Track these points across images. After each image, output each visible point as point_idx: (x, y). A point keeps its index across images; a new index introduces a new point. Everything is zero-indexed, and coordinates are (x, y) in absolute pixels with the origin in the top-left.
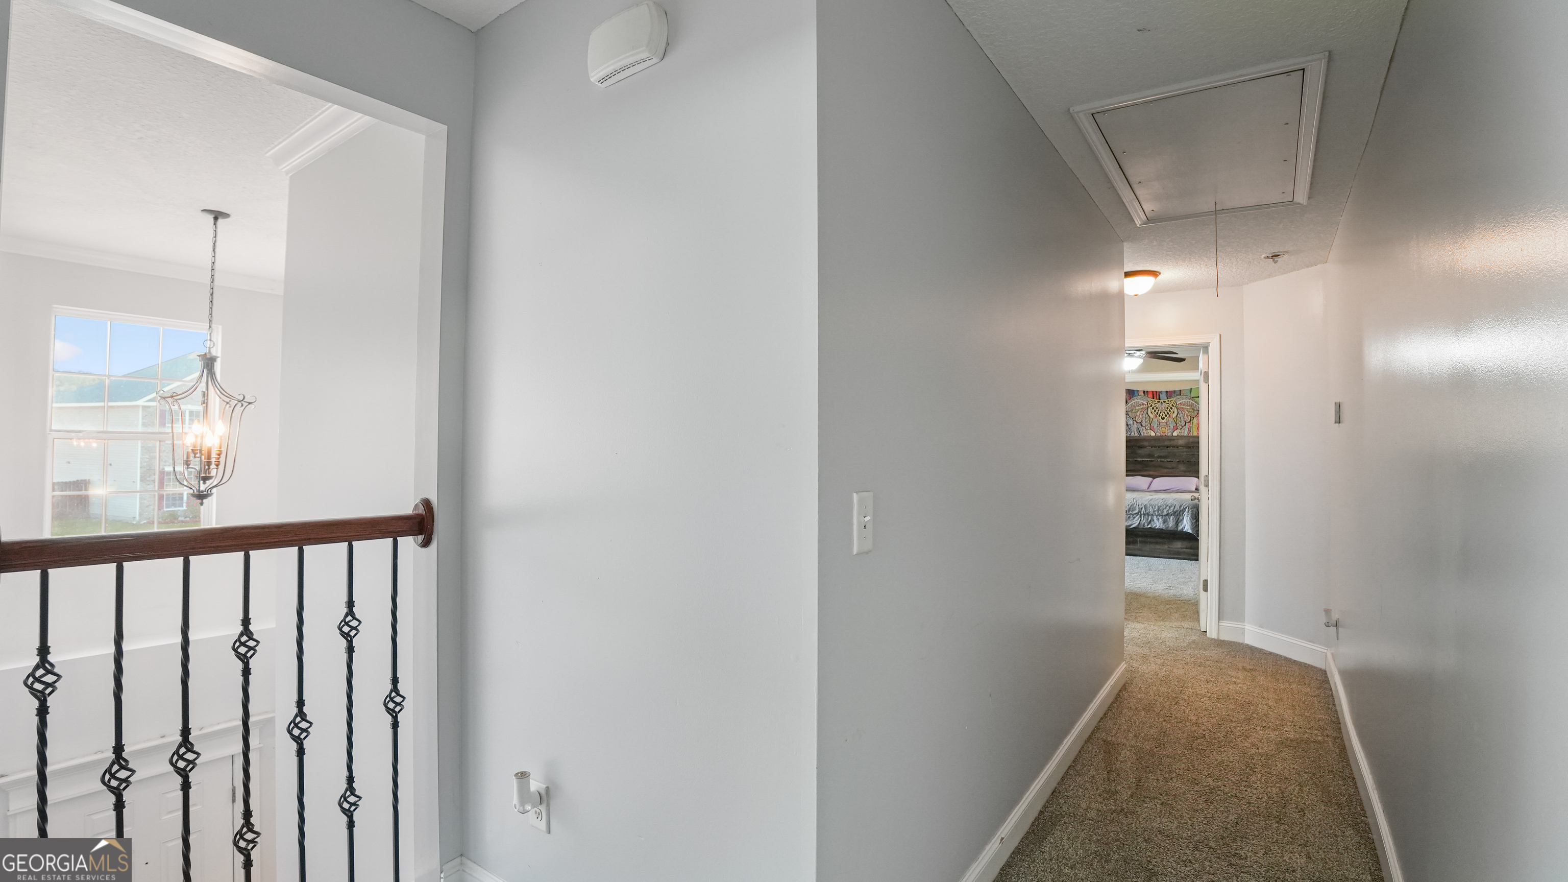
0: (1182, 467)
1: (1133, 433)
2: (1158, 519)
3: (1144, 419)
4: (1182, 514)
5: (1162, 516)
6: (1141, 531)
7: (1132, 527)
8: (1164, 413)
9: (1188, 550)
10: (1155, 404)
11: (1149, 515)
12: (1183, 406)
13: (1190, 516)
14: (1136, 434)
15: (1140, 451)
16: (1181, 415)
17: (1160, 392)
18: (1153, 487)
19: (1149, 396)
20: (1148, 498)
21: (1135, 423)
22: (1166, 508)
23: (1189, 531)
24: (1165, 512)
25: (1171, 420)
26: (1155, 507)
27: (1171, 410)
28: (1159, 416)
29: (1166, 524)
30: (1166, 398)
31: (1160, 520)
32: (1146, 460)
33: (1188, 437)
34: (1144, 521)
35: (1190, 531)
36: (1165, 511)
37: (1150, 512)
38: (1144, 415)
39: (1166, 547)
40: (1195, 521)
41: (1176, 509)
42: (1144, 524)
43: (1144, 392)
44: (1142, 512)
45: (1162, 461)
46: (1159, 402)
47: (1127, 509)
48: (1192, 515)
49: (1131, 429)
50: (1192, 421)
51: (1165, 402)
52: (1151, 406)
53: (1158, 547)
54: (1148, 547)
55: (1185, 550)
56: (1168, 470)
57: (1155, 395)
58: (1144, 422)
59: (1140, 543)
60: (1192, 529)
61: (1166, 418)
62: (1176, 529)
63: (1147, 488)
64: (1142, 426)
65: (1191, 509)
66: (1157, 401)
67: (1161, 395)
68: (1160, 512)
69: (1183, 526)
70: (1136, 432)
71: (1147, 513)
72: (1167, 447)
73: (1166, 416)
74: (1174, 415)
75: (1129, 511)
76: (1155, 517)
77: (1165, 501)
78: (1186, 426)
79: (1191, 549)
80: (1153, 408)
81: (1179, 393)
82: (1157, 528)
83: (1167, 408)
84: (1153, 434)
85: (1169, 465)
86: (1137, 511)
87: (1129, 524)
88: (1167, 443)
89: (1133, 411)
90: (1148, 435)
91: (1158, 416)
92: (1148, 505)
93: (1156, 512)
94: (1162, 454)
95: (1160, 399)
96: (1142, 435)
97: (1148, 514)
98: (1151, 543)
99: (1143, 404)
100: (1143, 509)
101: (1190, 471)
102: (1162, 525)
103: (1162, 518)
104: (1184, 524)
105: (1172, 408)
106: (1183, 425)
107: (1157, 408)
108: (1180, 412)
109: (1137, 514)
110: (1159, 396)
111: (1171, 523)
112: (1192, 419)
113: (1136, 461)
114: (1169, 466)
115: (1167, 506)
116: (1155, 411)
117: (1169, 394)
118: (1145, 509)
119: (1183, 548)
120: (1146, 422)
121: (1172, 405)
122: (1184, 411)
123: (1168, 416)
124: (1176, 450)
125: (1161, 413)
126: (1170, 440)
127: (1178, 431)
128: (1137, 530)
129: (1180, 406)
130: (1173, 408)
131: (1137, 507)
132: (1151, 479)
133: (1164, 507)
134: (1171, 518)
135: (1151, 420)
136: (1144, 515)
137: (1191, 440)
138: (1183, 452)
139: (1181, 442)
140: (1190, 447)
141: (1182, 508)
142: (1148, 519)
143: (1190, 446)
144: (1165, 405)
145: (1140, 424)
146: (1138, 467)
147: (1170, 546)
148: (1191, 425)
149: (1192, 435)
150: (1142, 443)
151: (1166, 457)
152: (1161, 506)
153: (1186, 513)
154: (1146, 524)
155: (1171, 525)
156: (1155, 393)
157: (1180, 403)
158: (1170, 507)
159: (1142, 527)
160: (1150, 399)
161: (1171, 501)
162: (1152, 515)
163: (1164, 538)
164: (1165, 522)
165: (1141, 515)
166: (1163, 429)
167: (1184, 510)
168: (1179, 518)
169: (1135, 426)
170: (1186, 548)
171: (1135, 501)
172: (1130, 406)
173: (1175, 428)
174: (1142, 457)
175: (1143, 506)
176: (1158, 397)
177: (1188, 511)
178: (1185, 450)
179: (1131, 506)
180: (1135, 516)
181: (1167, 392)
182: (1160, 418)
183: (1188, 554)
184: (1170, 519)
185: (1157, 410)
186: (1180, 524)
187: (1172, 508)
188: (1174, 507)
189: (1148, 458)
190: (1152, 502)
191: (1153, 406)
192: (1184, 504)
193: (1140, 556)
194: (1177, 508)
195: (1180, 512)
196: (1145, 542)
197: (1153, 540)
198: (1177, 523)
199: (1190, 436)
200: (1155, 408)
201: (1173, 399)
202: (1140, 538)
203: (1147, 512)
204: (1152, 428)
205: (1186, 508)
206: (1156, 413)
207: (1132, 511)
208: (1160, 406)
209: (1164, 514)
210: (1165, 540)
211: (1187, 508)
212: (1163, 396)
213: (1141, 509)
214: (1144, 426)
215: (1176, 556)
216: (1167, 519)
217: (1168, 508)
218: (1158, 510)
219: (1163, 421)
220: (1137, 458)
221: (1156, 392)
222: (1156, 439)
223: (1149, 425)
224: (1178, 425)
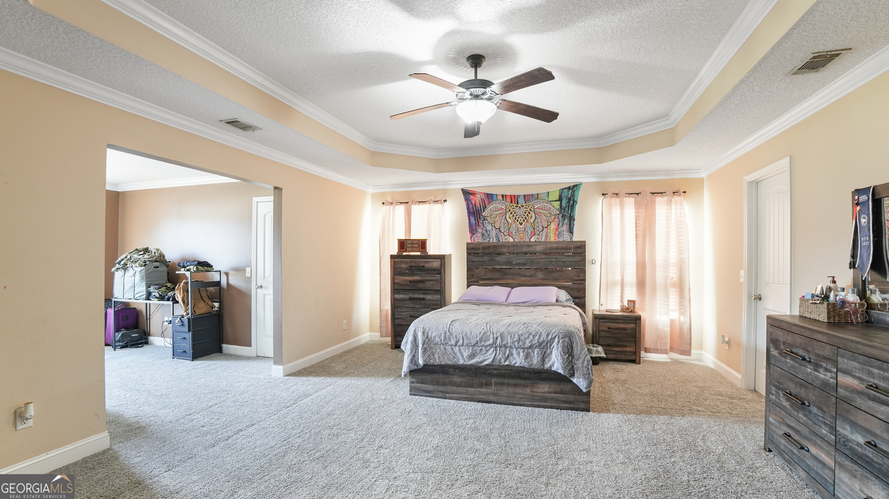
0: (540, 275)
1: (491, 240)
2: (519, 354)
3: (502, 224)
4: (550, 346)
5: (524, 349)
6: (496, 369)
7: (484, 364)
8: (522, 218)
9: (558, 395)
10: (513, 208)
11: (507, 347)
12: (540, 211)
13: (560, 349)
14: (495, 241)
15: (499, 259)
16: (539, 220)
17: (518, 196)
18: (512, 299)
19: (507, 200)
20: (505, 322)
21: (494, 228)
22: (528, 337)
23: (559, 371)
24: (528, 344)
25: (529, 225)
26: (514, 336)
27: (529, 215)
28: (518, 221)
29: (529, 360)
30: (524, 202)
31: (521, 354)
32: (505, 267)
33: (546, 242)
34: (500, 356)
35: (561, 371)
36: (527, 342)
37: (507, 343)
38: (503, 221)
39: (528, 390)
40: (567, 356)
41: (542, 339)
42: (501, 359)
43: (503, 196)
44: (498, 343)
45: (521, 269)
46: (517, 206)
47: (478, 339)
48: (563, 347)
49: (491, 235)
50: (549, 227)
51: (523, 206)
52: (510, 210)
53: (519, 390)
54: (506, 391)
55: (553, 395)
56: (526, 278)
57: (513, 199)
58: (502, 227)
59: (495, 384)
60: (564, 368)
61: (524, 223)
62: (542, 367)
63: (504, 301)
64: (500, 231)
65: (562, 338)
66: (515, 205)
67: (519, 199)
68: (521, 343)
69: (551, 362)
70: (494, 239)
71: (504, 345)
72: (525, 254)
73: (524, 221)
74: (532, 220)
75: (481, 342)
76: (514, 350)
77: (527, 327)
78: (544, 232)
79: (562, 393)
80: (511, 213)
81: (537, 197)
82: (517, 365)
83: (525, 213)
84: (511, 240)
85: (528, 273)
86: (491, 341)
87: (481, 360)
88: (525, 250)
89: (492, 216)
90: (507, 241)
91: (516, 221)
92: (506, 334)
93: (516, 343)
94: (520, 261)
95: (518, 203)
96: (501, 241)
97: (505, 347)
98: (509, 385)
99: (502, 209)
100: (499, 339)
101: (548, 279)
102: (523, 361)
103: (524, 351)
104: (552, 360)
105: (529, 213)
106: (540, 230)
107: (515, 213)
108: (538, 217)
109: (491, 345)
110: (517, 200)
111: (535, 361)
112: (549, 224)
113: (495, 268)
114: (528, 275)
115: (530, 334)
116: (513, 216)
117: (527, 198)
118: (501, 339)
119: (551, 393)
120: (504, 228)
121: (530, 209)
122: (541, 216)
123: (526, 221)
124: (534, 257)
125: (519, 218)
126: (529, 246)
127: (536, 236)
128: (491, 367)
129: (537, 210)
130: (531, 212)
131: (492, 336)
132: (509, 289)
133: (527, 336)
134: (536, 352)
135: (509, 225)
136: (501, 347)
137: (549, 246)
138: (541, 259)
139: (539, 248)
140: (547, 254)
141: (550, 337)
142: (505, 354)
143: (547, 252)
144: (523, 210)
145: (498, 230)
146: (497, 275)
147: (535, 390)
148: (549, 231)
149: (549, 240)
150: (500, 250)
151: (524, 264)
152: (522, 335)
153: (555, 344)
154: (503, 360)
155: (535, 362)
156: (513, 197)
157: (538, 208)
158: (534, 336)
159: (497, 363)
160: (508, 204)
161: (535, 326)
162: (511, 347)
163: (525, 379)
164: (527, 356)
165: (496, 347)
166: (521, 235)
167: (553, 339)
168: (545, 352)
169: (494, 232)
170: (555, 393)
171: (488, 327)
172: (489, 211)
173: (533, 234)
174: (501, 265)
175: (498, 334)
176: (516, 202)
177: (558, 342)
178: (543, 256)
179: (484, 334)
180: (488, 348)
181: (525, 196)
182: (518, 223)
183: (556, 400)
184: (534, 353)
185: (515, 215)
186: (547, 360)
187: (537, 338)
188: (540, 336)
189: (506, 266)
190: (510, 329)
191: (512, 210)
192: (553, 331)
193: (495, 403)
194: (544, 337)
195: (547, 343)
196: (502, 384)
197: (512, 381)
198: (544, 358)
199: (548, 241)
200: (513, 213)
201: (531, 203)
202: (496, 379)
203: (503, 343)
204: (510, 234)
205: (555, 337)
206: (514, 218)
207: (485, 341)
208: (518, 211)
209: (526, 346)
210: (528, 381)
211: (557, 337)
212: (521, 201)
213: (497, 338)
214: (503, 231)
215: (542, 404)
216: (529, 353)
217: (531, 337)
218: (519, 341)
219: (521, 227)
220: (495, 265)
221: (515, 195)
222: (514, 245)
223: (507, 231)
224: (536, 230)
